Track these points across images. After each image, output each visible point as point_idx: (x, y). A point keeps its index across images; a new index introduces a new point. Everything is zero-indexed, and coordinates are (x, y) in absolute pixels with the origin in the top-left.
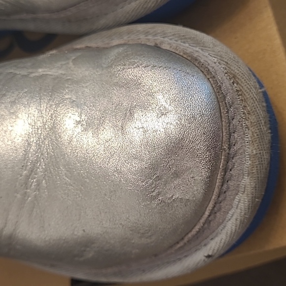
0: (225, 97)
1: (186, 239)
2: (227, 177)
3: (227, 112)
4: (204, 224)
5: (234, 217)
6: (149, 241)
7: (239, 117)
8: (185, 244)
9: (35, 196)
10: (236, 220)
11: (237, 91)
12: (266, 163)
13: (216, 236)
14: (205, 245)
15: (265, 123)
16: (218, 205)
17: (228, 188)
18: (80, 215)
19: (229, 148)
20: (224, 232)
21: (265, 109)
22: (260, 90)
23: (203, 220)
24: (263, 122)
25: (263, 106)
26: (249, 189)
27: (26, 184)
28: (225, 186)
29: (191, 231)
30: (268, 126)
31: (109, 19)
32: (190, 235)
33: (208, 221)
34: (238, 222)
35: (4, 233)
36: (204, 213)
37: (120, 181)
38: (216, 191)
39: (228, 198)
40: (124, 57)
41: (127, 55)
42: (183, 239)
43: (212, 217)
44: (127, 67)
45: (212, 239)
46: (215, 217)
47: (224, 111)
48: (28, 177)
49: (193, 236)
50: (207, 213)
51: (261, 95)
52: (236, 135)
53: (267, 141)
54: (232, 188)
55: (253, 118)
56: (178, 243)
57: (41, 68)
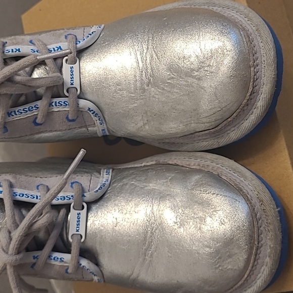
0: (256, 215)
1: (234, 288)
2: (257, 258)
3: (258, 224)
4: (244, 281)
5: (261, 278)
6: (214, 289)
7: (264, 225)
8: (233, 290)
9: (150, 261)
10: (262, 280)
11: (264, 210)
12: (279, 251)
13: (251, 286)
14: (245, 291)
15: (279, 229)
16: (252, 272)
17: (258, 263)
18: (176, 273)
19: (258, 244)
20: (255, 285)
21: (279, 221)
22: (277, 210)
23: (244, 279)
24: (277, 229)
25: (278, 220)
26: (269, 265)
27: (145, 254)
28: (256, 262)
29: (237, 284)
30: (280, 231)
31: (189, 147)
32: (236, 286)
33: (246, 280)
34: (263, 281)
35: (131, 278)
36: (244, 276)
37: (199, 258)
38: (251, 265)
39: (257, 268)
40: (200, 185)
41: (202, 184)
42: (232, 288)
43: (249, 277)
44: (202, 192)
45: (249, 288)
46: (250, 277)
47: (255, 223)
48: (146, 250)
49: (238, 287)
50: (246, 276)
51: (277, 213)
52: (262, 236)
53: (279, 240)
54: (259, 263)
55: (271, 227)
56: (230, 289)
57: (151, 183)
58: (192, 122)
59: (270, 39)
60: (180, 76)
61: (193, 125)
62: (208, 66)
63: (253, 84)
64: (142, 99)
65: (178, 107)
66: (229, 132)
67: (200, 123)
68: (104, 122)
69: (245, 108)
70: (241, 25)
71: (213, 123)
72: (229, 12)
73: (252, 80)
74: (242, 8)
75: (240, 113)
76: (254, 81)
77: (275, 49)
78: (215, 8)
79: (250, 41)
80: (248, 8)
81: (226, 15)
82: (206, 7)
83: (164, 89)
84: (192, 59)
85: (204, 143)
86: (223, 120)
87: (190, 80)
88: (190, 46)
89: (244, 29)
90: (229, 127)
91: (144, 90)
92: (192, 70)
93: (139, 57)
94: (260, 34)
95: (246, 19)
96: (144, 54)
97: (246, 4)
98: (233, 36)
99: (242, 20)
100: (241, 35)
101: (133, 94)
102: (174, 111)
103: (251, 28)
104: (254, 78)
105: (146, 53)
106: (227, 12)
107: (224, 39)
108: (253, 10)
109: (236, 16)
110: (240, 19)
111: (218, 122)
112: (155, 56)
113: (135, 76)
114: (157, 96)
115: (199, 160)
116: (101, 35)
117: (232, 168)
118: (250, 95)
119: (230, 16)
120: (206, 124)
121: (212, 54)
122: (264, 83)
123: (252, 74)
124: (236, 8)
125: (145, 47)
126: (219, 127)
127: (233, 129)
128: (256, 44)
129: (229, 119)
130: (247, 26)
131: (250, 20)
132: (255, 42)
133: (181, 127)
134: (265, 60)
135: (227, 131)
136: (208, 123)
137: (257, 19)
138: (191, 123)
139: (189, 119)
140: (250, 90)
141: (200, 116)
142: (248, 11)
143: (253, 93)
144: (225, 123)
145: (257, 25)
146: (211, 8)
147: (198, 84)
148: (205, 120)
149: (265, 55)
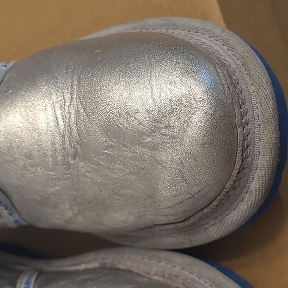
58: (148, 213)
59: (265, 79)
60: (123, 144)
61: (149, 217)
62: (167, 127)
63: (242, 155)
64: (66, 179)
65: (123, 192)
66: (206, 226)
67: (160, 215)
68: (14, 211)
69: (231, 193)
70: (217, 58)
71: (180, 215)
72: (198, 38)
73: (240, 149)
74: (218, 31)
75: (223, 201)
76: (243, 151)
77: (274, 95)
78: (177, 32)
79: (234, 84)
80: (227, 31)
81: (193, 42)
82: (164, 31)
83: (99, 164)
84: (140, 117)
85: (170, 239)
86: (196, 211)
87: (139, 149)
88: (137, 94)
89: (222, 64)
90: (207, 220)
91: (68, 165)
92: (142, 134)
93: (59, 113)
94: (249, 71)
95: (226, 48)
96: (66, 108)
97: (223, 25)
98: (206, 76)
99: (218, 49)
100: (218, 75)
101: (51, 171)
102: (118, 197)
103: (233, 62)
104: (243, 146)
105: (69, 106)
106: (195, 37)
107: (190, 82)
108: (235, 32)
109: (209, 43)
110: (215, 47)
111: (189, 214)
112: (82, 111)
113: (53, 144)
114: (89, 175)
115: (163, 264)
116: (6, 79)
117: (214, 283)
118: (239, 173)
119: (199, 43)
120: (169, 217)
121: (173, 109)
122: (259, 152)
123: (240, 138)
124: (209, 30)
125: (67, 96)
126: (191, 221)
127: (213, 222)
128: (244, 87)
129: (206, 211)
130: (228, 59)
131: (231, 48)
132: (242, 85)
133: (131, 219)
134: (259, 113)
135: (203, 225)
136: (172, 215)
137: (242, 47)
138: (147, 215)
139: (142, 209)
140: (238, 166)
141: (159, 206)
142: (227, 34)
143: (242, 169)
144: (199, 215)
145: (243, 58)
146: (170, 31)
147: (152, 157)
148: (166, 212)
149: (258, 105)
